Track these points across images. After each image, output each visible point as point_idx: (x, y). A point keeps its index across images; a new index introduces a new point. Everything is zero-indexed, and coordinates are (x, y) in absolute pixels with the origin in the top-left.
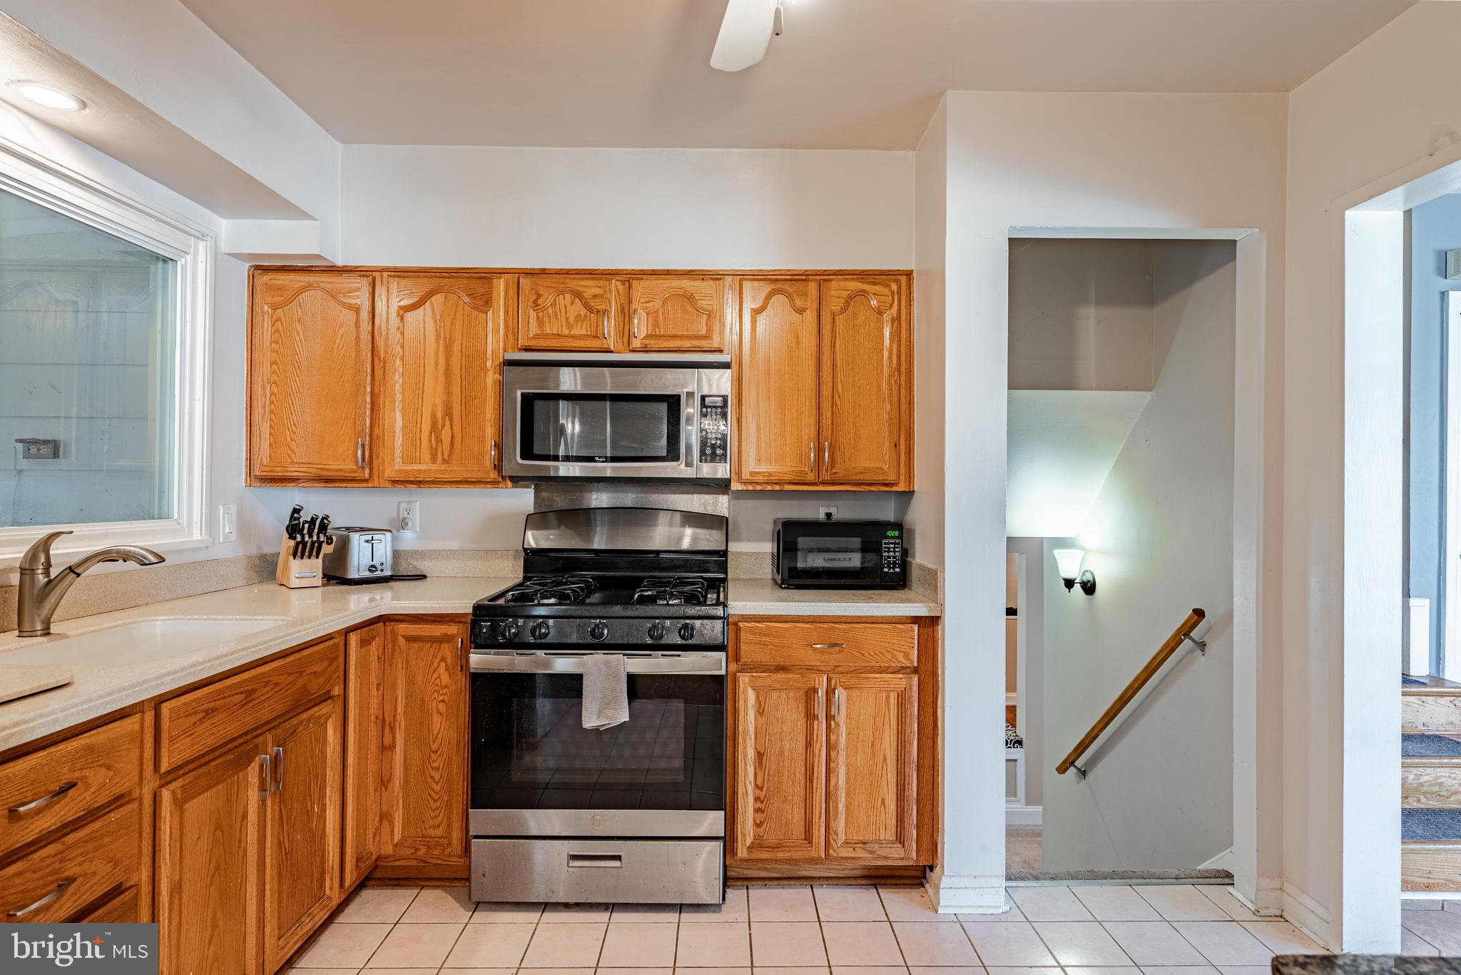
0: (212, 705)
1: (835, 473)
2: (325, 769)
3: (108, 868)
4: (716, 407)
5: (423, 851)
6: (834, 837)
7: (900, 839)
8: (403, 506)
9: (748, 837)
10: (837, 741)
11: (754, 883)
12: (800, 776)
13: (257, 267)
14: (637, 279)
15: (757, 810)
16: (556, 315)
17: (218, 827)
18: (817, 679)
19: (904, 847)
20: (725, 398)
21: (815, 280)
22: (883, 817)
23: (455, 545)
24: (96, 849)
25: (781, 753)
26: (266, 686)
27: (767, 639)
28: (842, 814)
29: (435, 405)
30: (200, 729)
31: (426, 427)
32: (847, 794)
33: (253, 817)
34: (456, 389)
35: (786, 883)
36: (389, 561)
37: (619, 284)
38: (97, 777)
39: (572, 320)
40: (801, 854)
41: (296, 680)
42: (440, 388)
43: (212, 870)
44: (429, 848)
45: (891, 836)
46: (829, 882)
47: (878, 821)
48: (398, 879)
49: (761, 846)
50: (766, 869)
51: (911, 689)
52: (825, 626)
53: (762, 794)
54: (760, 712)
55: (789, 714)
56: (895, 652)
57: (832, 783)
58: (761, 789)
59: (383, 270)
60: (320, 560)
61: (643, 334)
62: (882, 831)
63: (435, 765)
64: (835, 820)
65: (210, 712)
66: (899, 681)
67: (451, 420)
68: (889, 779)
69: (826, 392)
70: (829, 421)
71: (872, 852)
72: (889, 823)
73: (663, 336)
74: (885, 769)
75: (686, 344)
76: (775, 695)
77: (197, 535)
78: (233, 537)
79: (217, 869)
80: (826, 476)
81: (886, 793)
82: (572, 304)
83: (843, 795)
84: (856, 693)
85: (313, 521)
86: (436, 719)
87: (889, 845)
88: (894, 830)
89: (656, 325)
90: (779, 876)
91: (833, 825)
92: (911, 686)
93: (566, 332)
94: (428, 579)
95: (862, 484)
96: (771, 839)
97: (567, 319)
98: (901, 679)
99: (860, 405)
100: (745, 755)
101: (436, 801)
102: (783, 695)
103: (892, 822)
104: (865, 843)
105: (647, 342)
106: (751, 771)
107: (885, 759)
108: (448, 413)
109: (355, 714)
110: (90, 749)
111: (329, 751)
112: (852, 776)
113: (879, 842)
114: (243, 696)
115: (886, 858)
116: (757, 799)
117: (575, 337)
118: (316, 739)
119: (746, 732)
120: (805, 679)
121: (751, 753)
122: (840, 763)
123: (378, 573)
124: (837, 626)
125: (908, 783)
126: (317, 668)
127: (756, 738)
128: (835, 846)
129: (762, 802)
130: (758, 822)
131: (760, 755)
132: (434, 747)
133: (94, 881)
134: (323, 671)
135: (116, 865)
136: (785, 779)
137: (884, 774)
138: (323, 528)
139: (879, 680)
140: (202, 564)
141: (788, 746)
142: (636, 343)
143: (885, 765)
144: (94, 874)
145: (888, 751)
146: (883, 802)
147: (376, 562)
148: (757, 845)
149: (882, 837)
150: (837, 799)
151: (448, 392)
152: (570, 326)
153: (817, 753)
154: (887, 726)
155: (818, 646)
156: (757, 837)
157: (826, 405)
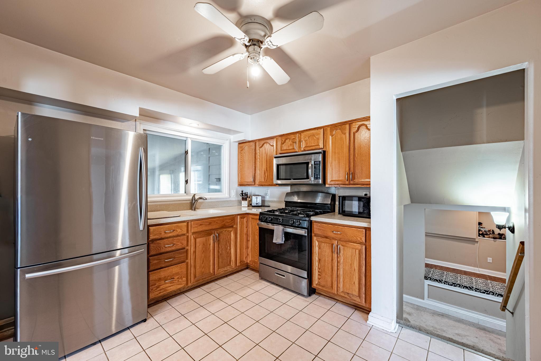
0: (201, 223)
1: (354, 181)
2: (231, 241)
3: (181, 244)
4: (318, 164)
5: (254, 264)
6: (339, 289)
7: (359, 296)
8: (267, 190)
9: (316, 281)
10: (340, 261)
11: (322, 296)
12: (330, 268)
13: (239, 143)
14: (303, 133)
15: (319, 275)
16: (286, 144)
17: (204, 244)
18: (334, 241)
19: (360, 299)
20: (320, 162)
21: (348, 124)
22: (354, 288)
23: (275, 200)
24: (179, 241)
25: (325, 260)
26: (214, 222)
27: (321, 228)
28: (341, 283)
29: (264, 168)
30: (199, 227)
31: (263, 173)
32: (343, 277)
33: (212, 245)
34: (268, 164)
35: (330, 299)
36: (261, 202)
37: (299, 134)
38: (179, 230)
39: (289, 145)
40: (330, 290)
41: (222, 222)
42: (265, 165)
43: (202, 252)
44: (255, 264)
45: (357, 294)
46: (342, 303)
47: (353, 288)
48: (253, 269)
49: (319, 285)
50: (326, 293)
51: (362, 250)
52: (336, 226)
53: (320, 271)
54: (319, 248)
55: (327, 250)
56: (358, 237)
57: (339, 273)
58: (320, 269)
59: (257, 140)
60: (247, 202)
61: (304, 146)
62: (354, 292)
63: (256, 246)
64: (339, 284)
65: (201, 225)
66: (358, 246)
67: (267, 171)
68: (356, 276)
69: (352, 157)
70: (353, 166)
71: (350, 297)
72: (356, 290)
73: (309, 146)
74: (355, 273)
75: (313, 148)
76: (323, 244)
77: (227, 195)
78: (235, 196)
79: (204, 251)
80: (351, 182)
81: (355, 280)
82: (289, 141)
83: (342, 277)
84: (346, 248)
85: (245, 193)
86: (256, 236)
87: (356, 297)
88: (358, 293)
89: (307, 144)
90: (329, 296)
91: (339, 285)
92: (362, 249)
93: (288, 148)
94: (270, 207)
95: (364, 185)
96: (323, 283)
97: (288, 145)
98: (359, 246)
99: (363, 160)
100: (315, 259)
101: (256, 254)
102: (325, 244)
103: (357, 290)
104: (348, 294)
105: (305, 148)
106: (317, 264)
107: (355, 270)
108: (267, 170)
109: (239, 232)
110: (178, 226)
111: (232, 238)
112: (345, 272)
113: (353, 295)
114: (209, 223)
115: (355, 301)
116: (319, 272)
117: (289, 149)
118: (228, 235)
119: (315, 252)
120: (331, 241)
121: (317, 259)
122: (341, 267)
123: (258, 205)
124: (339, 227)
125: (362, 279)
126: (228, 221)
127: (318, 255)
128: (339, 291)
129: (320, 273)
130: (319, 278)
131: (319, 260)
132: (256, 242)
133: (178, 246)
134: (230, 222)
135: (182, 244)
136: (326, 268)
137: (354, 274)
138: (247, 195)
139: (352, 245)
140: (228, 201)
141: (327, 259)
142: (302, 149)
143: (355, 272)
144: (178, 245)
145: (356, 267)
146: (354, 283)
147: (258, 203)
148: (319, 284)
149: (354, 294)
150: (340, 277)
151: (267, 165)
152: (289, 147)
153: (334, 263)
154: (355, 260)
155: (334, 232)
156: (319, 282)
157: (352, 161)
